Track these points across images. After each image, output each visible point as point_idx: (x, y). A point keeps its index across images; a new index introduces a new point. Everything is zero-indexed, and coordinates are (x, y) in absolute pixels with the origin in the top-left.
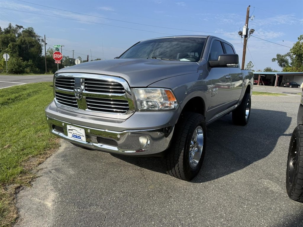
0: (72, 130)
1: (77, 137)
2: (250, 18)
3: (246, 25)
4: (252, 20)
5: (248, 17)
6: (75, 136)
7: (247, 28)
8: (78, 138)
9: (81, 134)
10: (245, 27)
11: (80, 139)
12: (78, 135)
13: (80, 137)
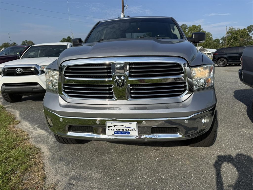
0: (114, 126)
1: (123, 133)
2: (125, 6)
3: (123, 12)
4: (127, 8)
5: (123, 6)
6: (119, 133)
7: (124, 15)
8: (126, 134)
9: (129, 129)
10: (122, 14)
11: (129, 134)
12: (125, 131)
13: (129, 132)
